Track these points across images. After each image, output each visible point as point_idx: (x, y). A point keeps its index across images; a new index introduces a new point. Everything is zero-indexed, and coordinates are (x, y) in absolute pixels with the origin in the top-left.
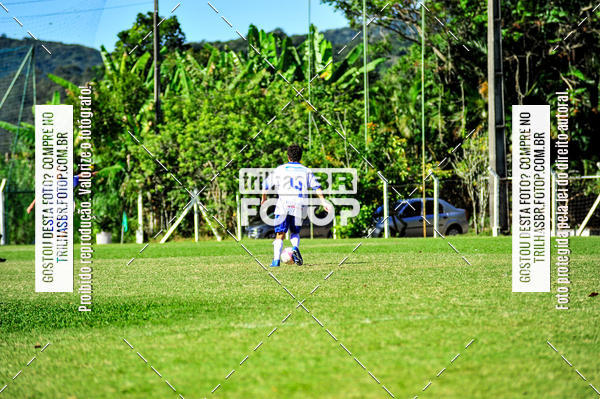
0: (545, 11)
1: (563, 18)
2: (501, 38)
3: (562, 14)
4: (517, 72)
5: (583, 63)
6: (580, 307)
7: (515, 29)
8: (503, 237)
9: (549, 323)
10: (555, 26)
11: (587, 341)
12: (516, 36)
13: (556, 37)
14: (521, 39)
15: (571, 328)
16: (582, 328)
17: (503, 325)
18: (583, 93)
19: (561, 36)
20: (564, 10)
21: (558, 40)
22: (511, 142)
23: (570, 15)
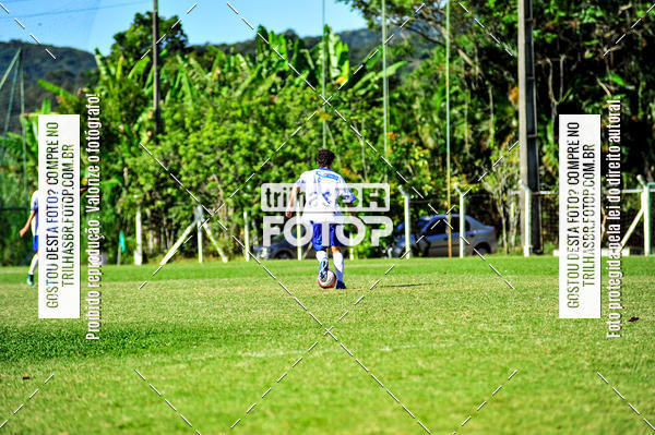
0: (580, 11)
1: (600, 18)
2: (533, 40)
3: (599, 14)
4: (551, 77)
5: (623, 67)
7: (548, 30)
8: (535, 257)
9: (585, 350)
10: (590, 27)
11: (626, 370)
12: (549, 38)
13: (593, 39)
14: (554, 40)
15: (609, 355)
16: (621, 355)
17: (535, 352)
19: (598, 38)
20: (602, 9)
21: (595, 42)
22: (544, 154)
23: (608, 14)
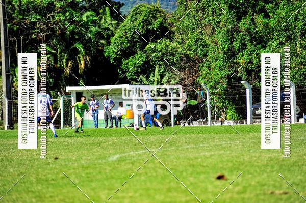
0: (29, 15)
1: (39, 19)
2: (8, 28)
3: (38, 17)
4: (16, 47)
5: (50, 42)
6: (49, 165)
7: (14, 24)
8: (10, 130)
9: (34, 174)
10: (34, 24)
11: (53, 182)
12: (15, 27)
14: (18, 29)
15: (45, 175)
16: (50, 175)
17: (10, 175)
18: (50, 57)
19: (38, 28)
20: (39, 15)
21: (37, 30)
22: (14, 82)
23: (42, 18)
